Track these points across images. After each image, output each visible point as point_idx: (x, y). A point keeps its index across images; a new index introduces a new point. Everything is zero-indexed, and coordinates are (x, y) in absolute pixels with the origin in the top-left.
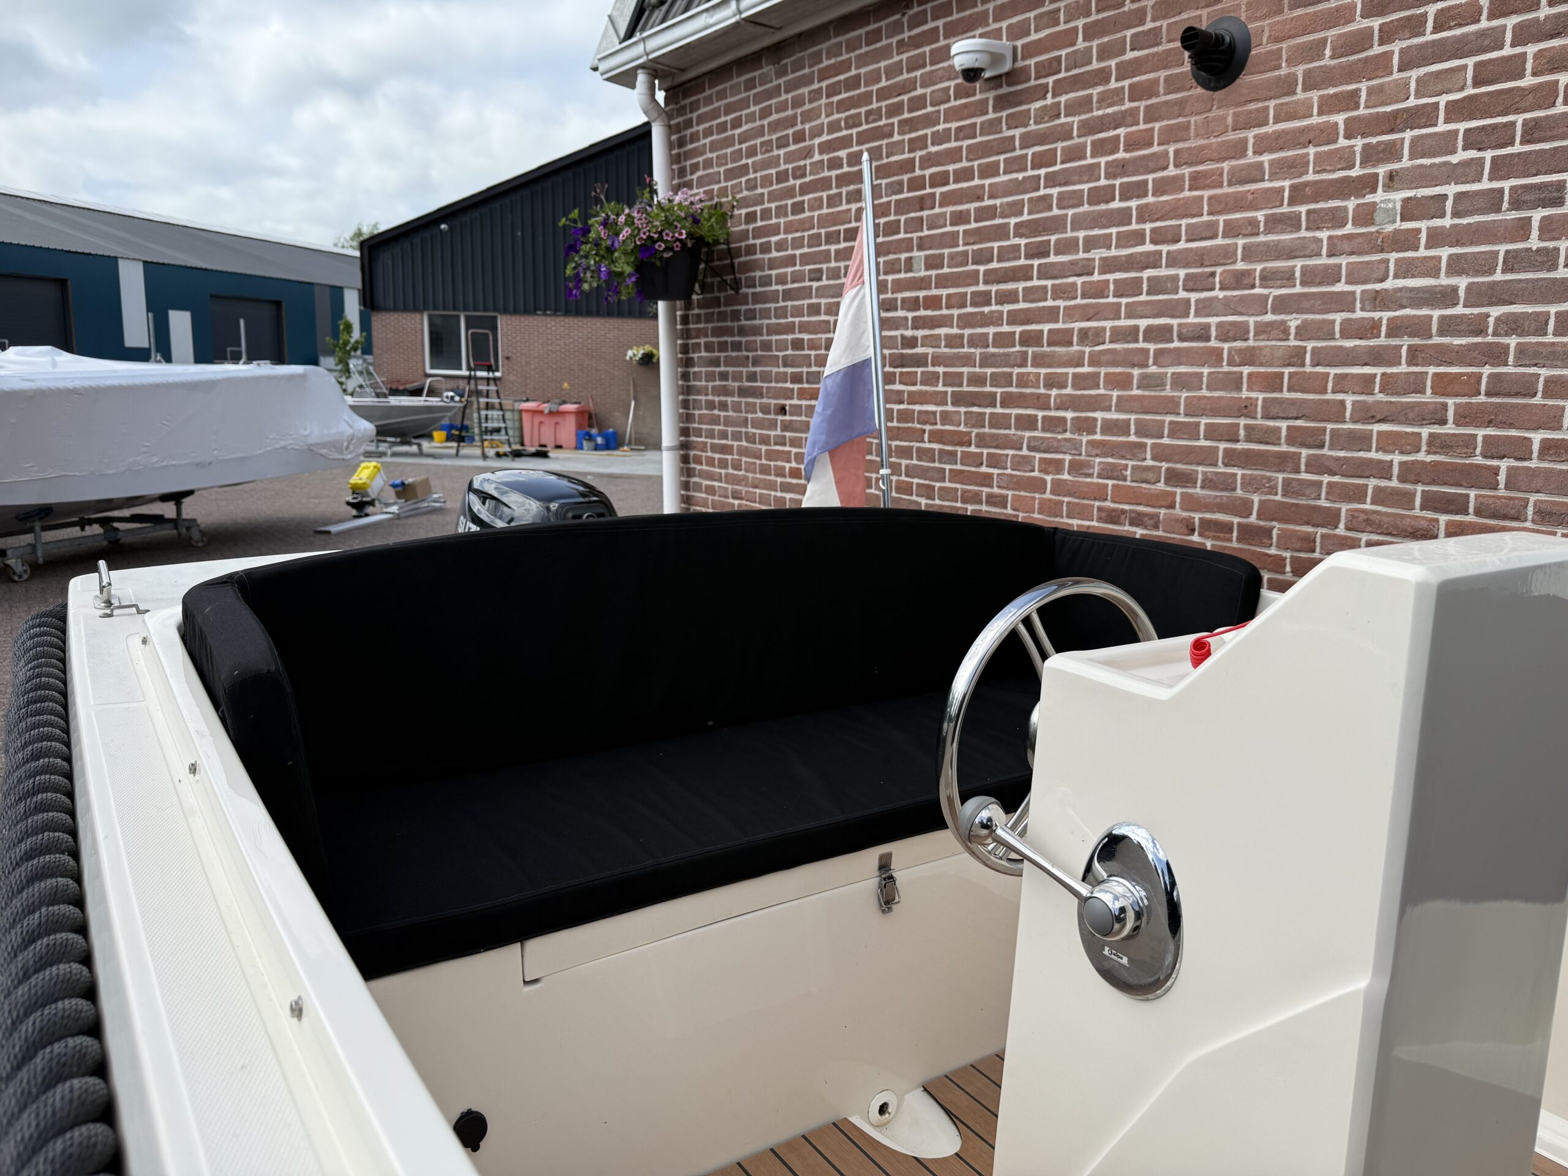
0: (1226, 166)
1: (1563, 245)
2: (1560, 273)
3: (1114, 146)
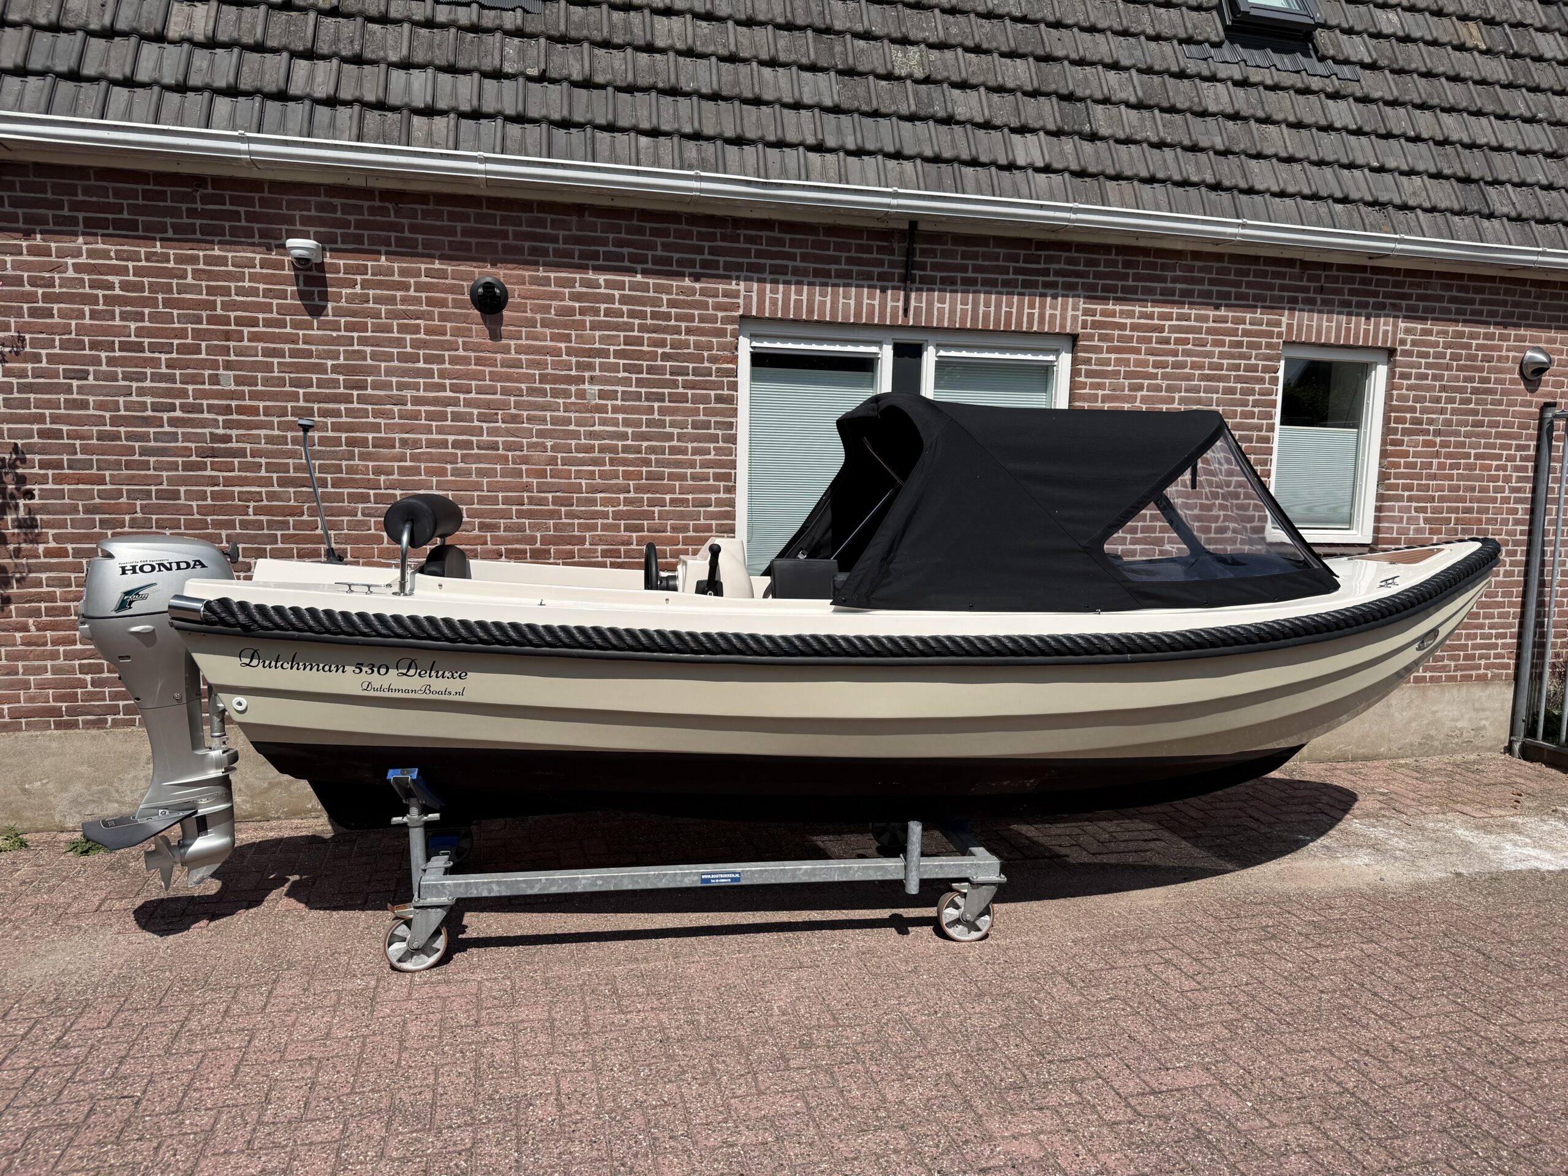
0: (499, 356)
1: (667, 418)
2: (668, 430)
3: (416, 329)
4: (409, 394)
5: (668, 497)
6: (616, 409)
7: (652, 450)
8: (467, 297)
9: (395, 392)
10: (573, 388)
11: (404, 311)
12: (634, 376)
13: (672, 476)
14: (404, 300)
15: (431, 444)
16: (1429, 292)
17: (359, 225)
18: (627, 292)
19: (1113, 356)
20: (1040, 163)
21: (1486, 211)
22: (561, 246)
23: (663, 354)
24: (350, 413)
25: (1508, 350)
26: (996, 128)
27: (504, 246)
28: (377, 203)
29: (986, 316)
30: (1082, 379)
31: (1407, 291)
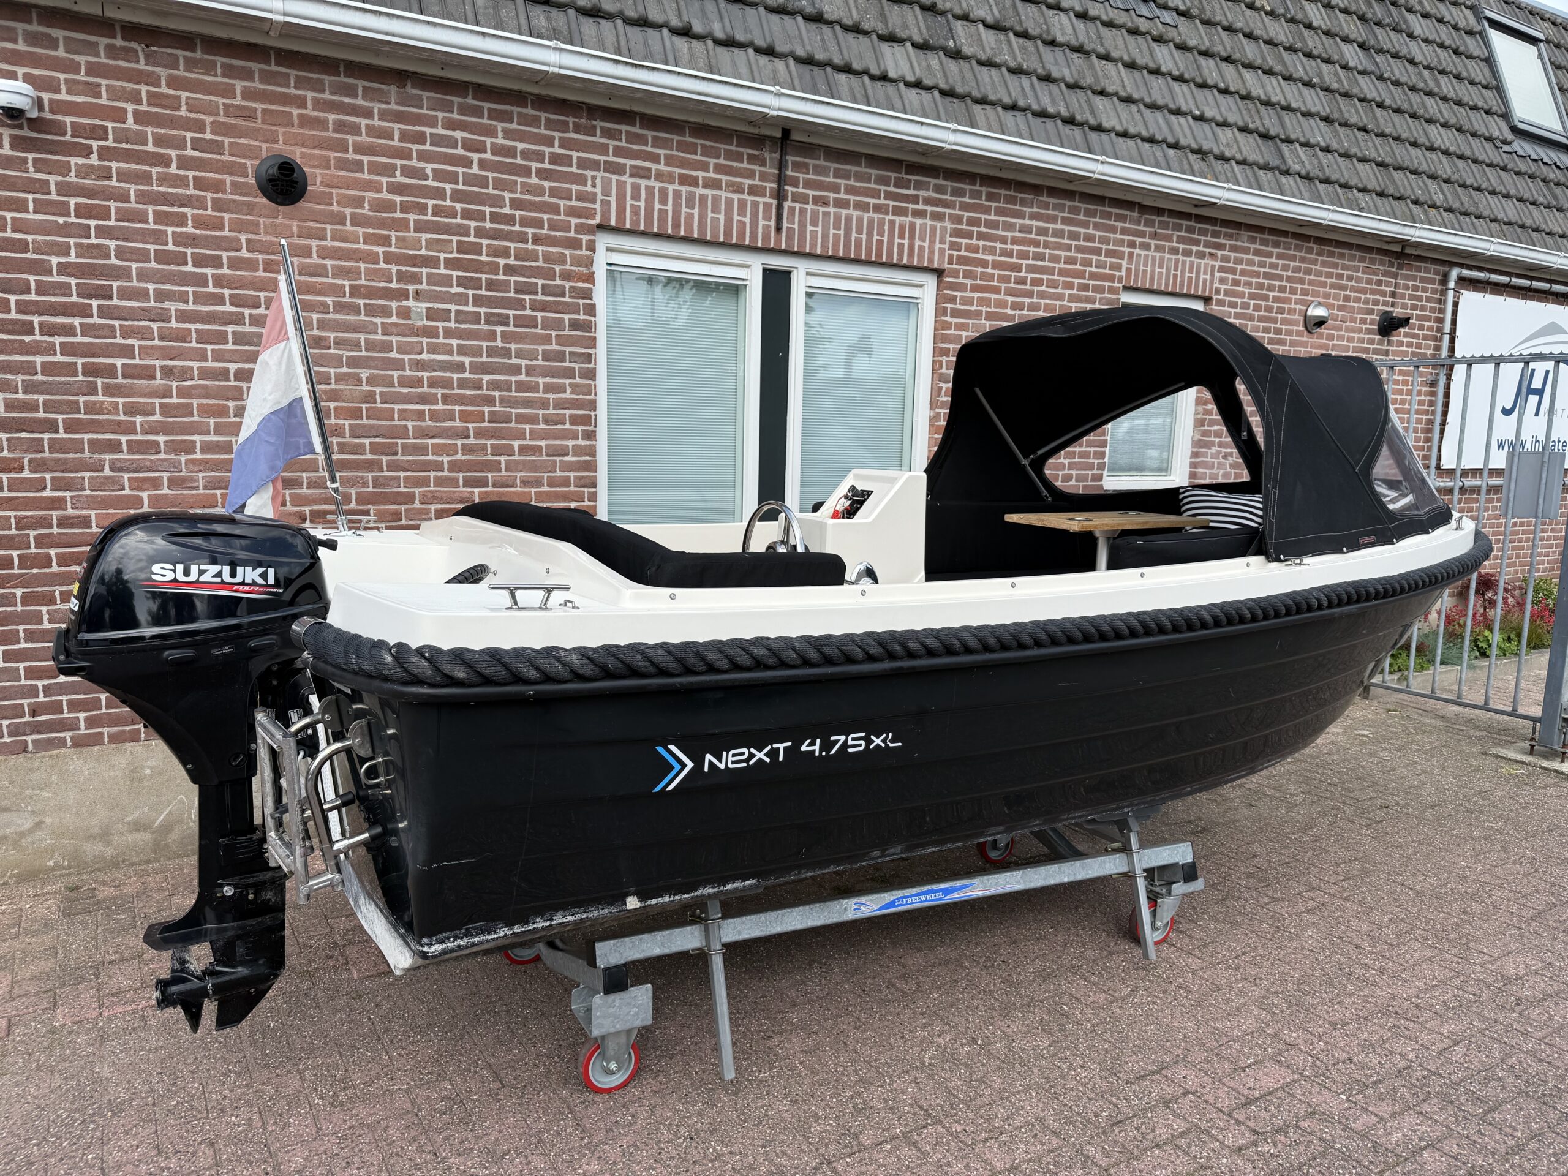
0: (295, 261)
1: (513, 347)
2: (514, 361)
3: (181, 220)
4: (173, 306)
5: (516, 444)
6: (448, 333)
7: (495, 385)
8: (251, 180)
9: (152, 304)
10: (394, 305)
11: (164, 194)
12: (471, 292)
13: (521, 419)
14: (163, 180)
15: (205, 374)
16: (1239, 243)
17: (92, 70)
18: (460, 187)
19: (976, 295)
20: (911, 78)
21: (1283, 168)
22: (376, 122)
23: (506, 266)
24: (87, 330)
25: (1296, 303)
26: (866, 33)
27: (300, 116)
28: (119, 42)
29: (859, 242)
30: (948, 319)
31: (1224, 241)
